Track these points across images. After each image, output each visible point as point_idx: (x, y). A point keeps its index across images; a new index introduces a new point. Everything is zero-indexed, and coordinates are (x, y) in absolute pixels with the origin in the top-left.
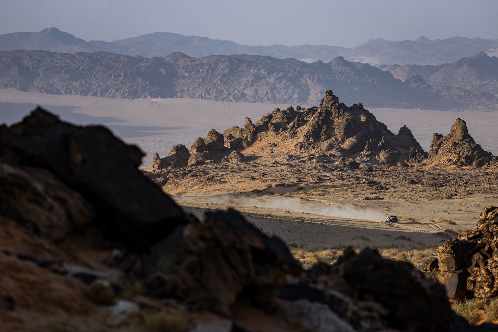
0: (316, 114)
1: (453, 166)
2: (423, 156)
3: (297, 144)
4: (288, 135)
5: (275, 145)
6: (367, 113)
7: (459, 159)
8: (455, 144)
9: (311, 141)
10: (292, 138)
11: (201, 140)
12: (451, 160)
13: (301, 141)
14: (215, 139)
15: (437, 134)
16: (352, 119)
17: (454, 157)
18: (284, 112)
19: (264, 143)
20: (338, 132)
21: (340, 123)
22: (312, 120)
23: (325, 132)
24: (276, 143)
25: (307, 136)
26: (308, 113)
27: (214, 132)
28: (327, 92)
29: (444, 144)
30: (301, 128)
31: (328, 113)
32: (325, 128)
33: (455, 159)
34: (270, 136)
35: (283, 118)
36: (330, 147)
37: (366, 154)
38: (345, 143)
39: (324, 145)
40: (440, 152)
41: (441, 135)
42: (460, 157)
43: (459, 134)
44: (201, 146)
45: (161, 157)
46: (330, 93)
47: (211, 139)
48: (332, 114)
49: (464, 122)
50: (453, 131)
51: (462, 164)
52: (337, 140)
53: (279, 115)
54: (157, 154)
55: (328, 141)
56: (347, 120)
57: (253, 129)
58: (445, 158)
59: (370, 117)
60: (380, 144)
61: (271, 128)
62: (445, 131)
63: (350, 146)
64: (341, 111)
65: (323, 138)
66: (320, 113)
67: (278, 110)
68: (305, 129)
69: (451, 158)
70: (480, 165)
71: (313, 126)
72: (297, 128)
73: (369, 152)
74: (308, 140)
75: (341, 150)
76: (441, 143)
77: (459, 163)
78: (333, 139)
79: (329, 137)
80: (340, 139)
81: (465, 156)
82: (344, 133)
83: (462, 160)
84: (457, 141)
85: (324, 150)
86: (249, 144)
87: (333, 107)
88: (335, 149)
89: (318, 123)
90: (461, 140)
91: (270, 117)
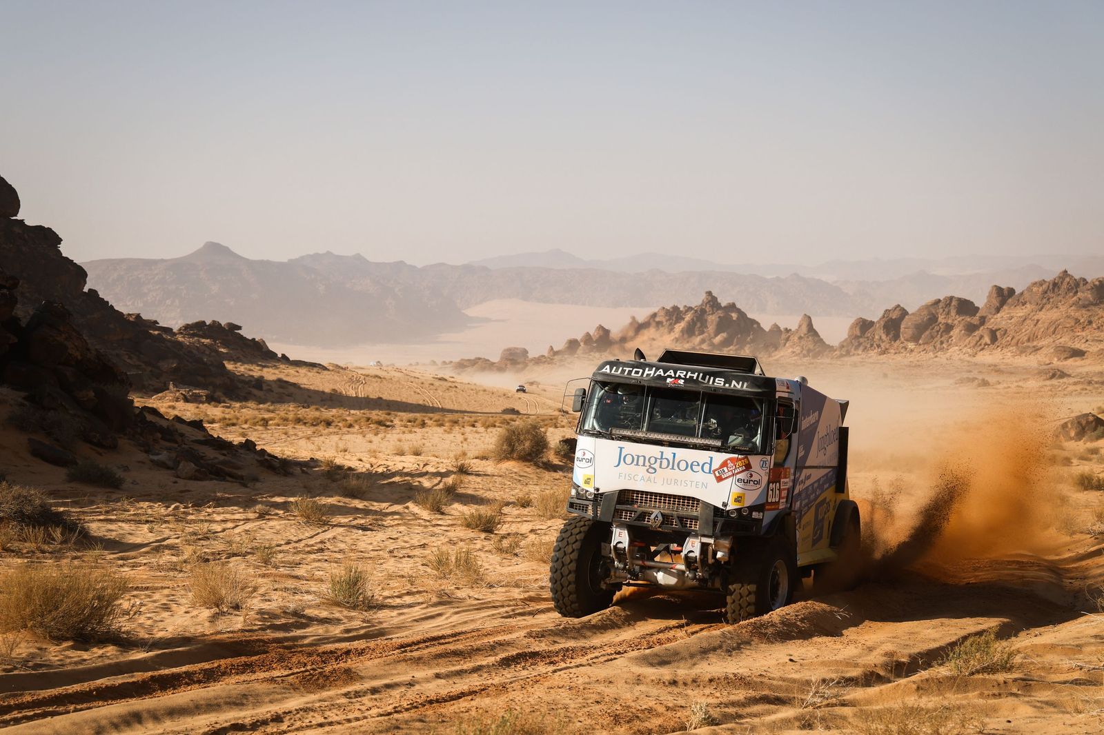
0: (692, 312)
1: (796, 358)
2: (773, 349)
3: (673, 340)
4: (666, 331)
5: (654, 339)
6: (739, 311)
7: (802, 351)
8: (800, 338)
9: (686, 336)
10: (670, 333)
11: (588, 334)
12: (794, 352)
13: (677, 336)
14: (601, 333)
15: (787, 329)
16: (723, 317)
17: (798, 350)
18: (667, 310)
19: (645, 338)
20: (711, 328)
21: (712, 319)
22: (688, 317)
23: (699, 328)
24: (655, 338)
25: (682, 331)
26: (687, 311)
27: (601, 328)
28: (707, 293)
29: (791, 338)
30: (678, 325)
31: (703, 312)
32: (699, 325)
33: (799, 351)
34: (651, 332)
35: (666, 315)
36: (703, 341)
37: (734, 348)
38: (717, 338)
39: (697, 339)
40: (787, 345)
41: (790, 330)
42: (803, 348)
43: (804, 329)
44: (588, 339)
45: (555, 349)
46: (709, 293)
47: (598, 333)
48: (706, 312)
49: (810, 318)
50: (800, 326)
51: (805, 356)
52: (709, 335)
53: (662, 313)
54: (551, 347)
55: (701, 336)
56: (719, 317)
57: (636, 326)
58: (790, 350)
59: (742, 314)
60: (748, 339)
61: (654, 324)
62: (794, 327)
63: (721, 341)
64: (715, 309)
65: (697, 333)
66: (696, 311)
67: (664, 308)
68: (682, 325)
69: (795, 350)
70: (815, 357)
71: (688, 322)
72: (675, 324)
73: (737, 347)
74: (683, 335)
75: (712, 345)
76: (789, 336)
77: (801, 355)
78: (706, 334)
79: (702, 333)
80: (712, 335)
81: (807, 348)
82: (717, 329)
83: (805, 352)
84: (802, 335)
85: (696, 344)
86: (632, 338)
87: (708, 306)
88: (706, 343)
89: (693, 319)
90: (805, 334)
91: (655, 315)
